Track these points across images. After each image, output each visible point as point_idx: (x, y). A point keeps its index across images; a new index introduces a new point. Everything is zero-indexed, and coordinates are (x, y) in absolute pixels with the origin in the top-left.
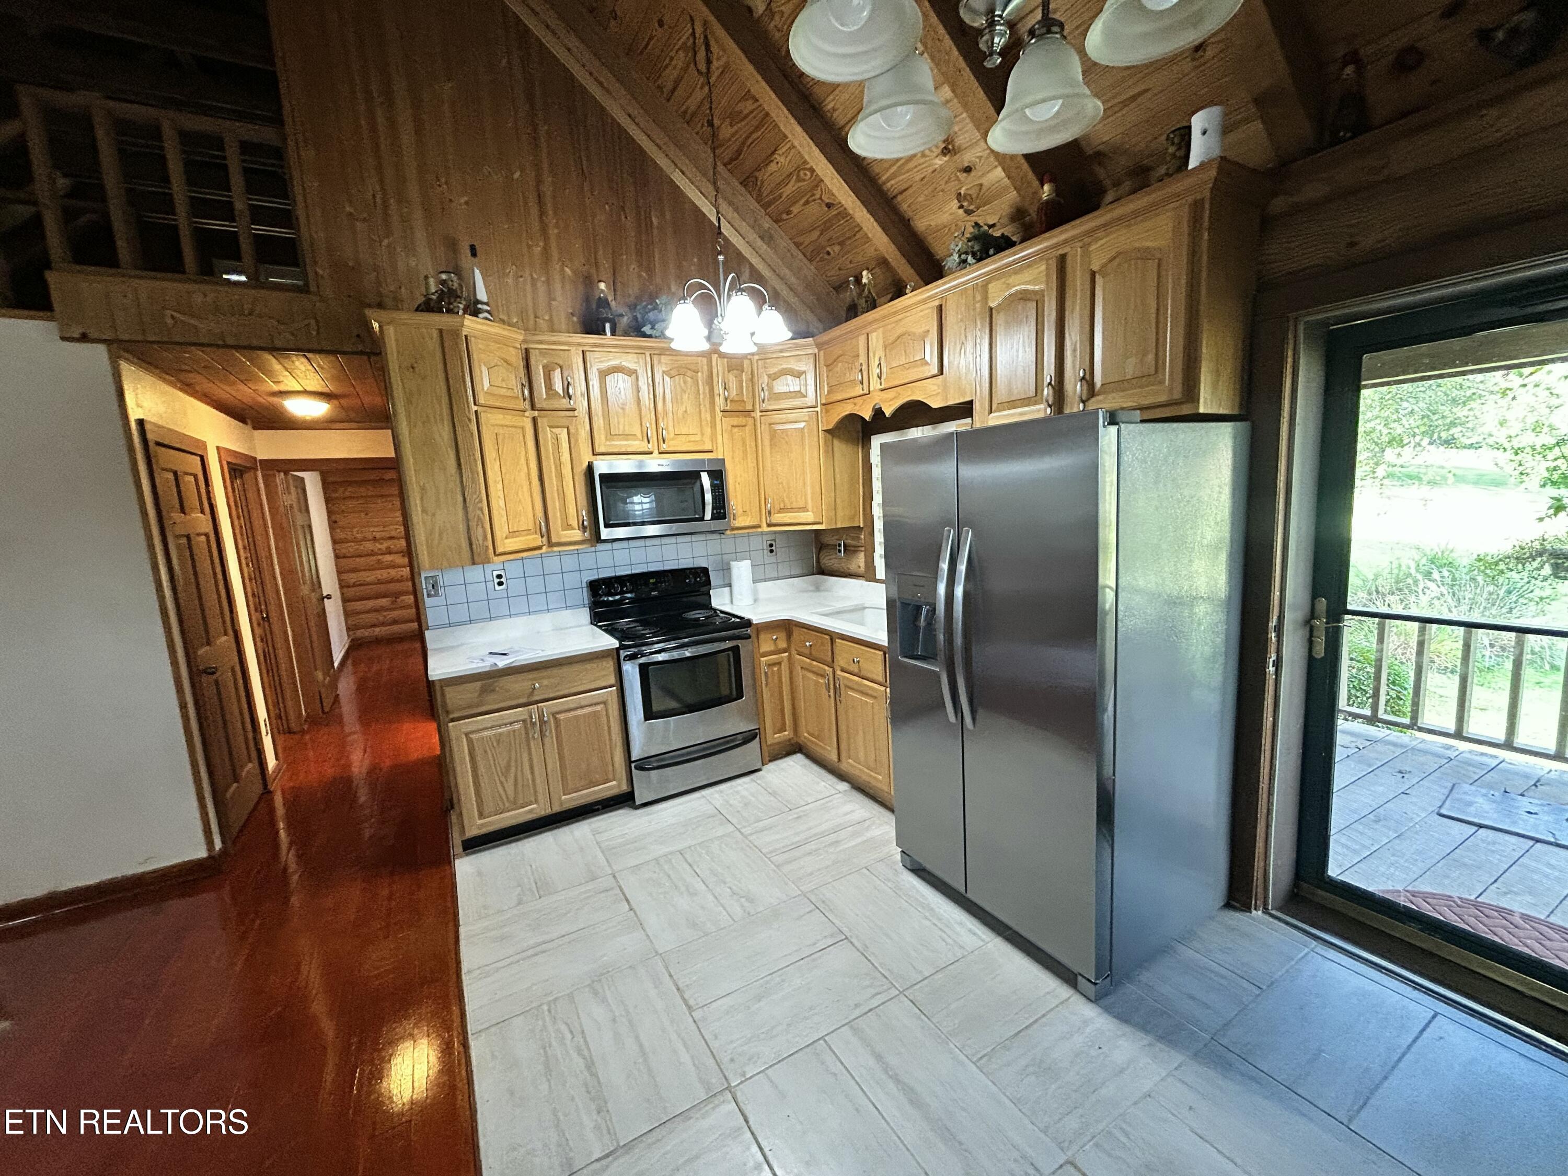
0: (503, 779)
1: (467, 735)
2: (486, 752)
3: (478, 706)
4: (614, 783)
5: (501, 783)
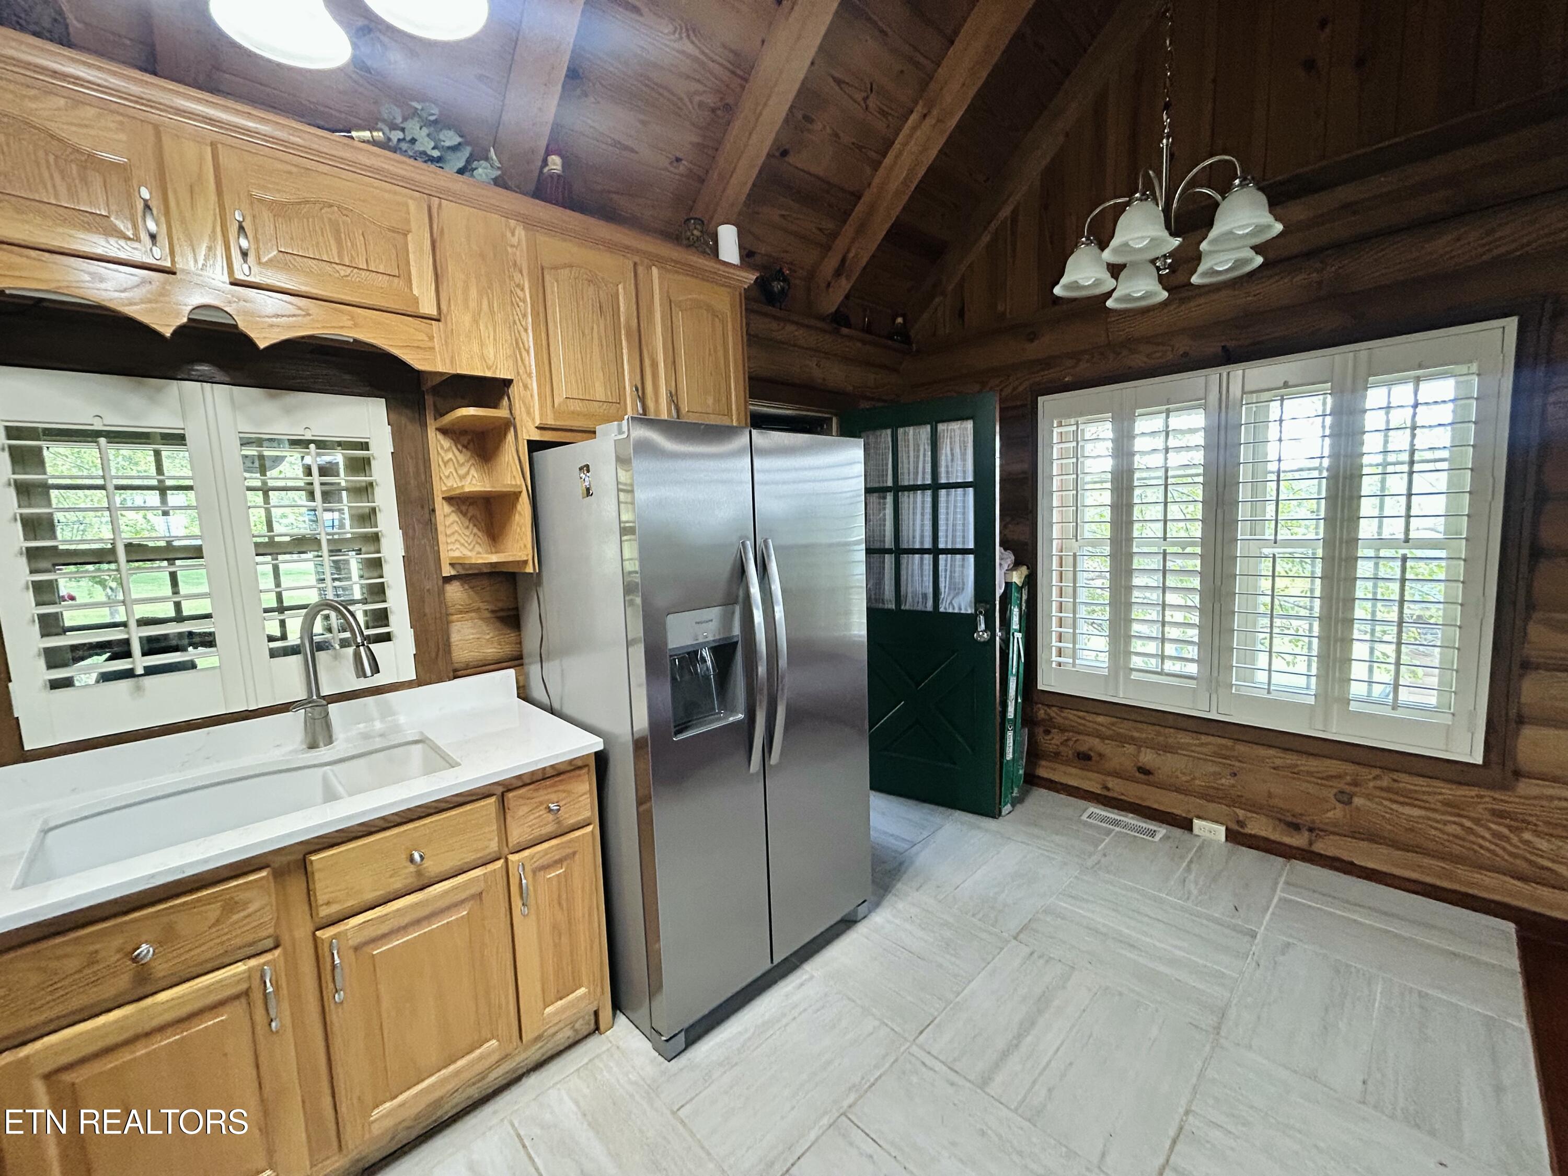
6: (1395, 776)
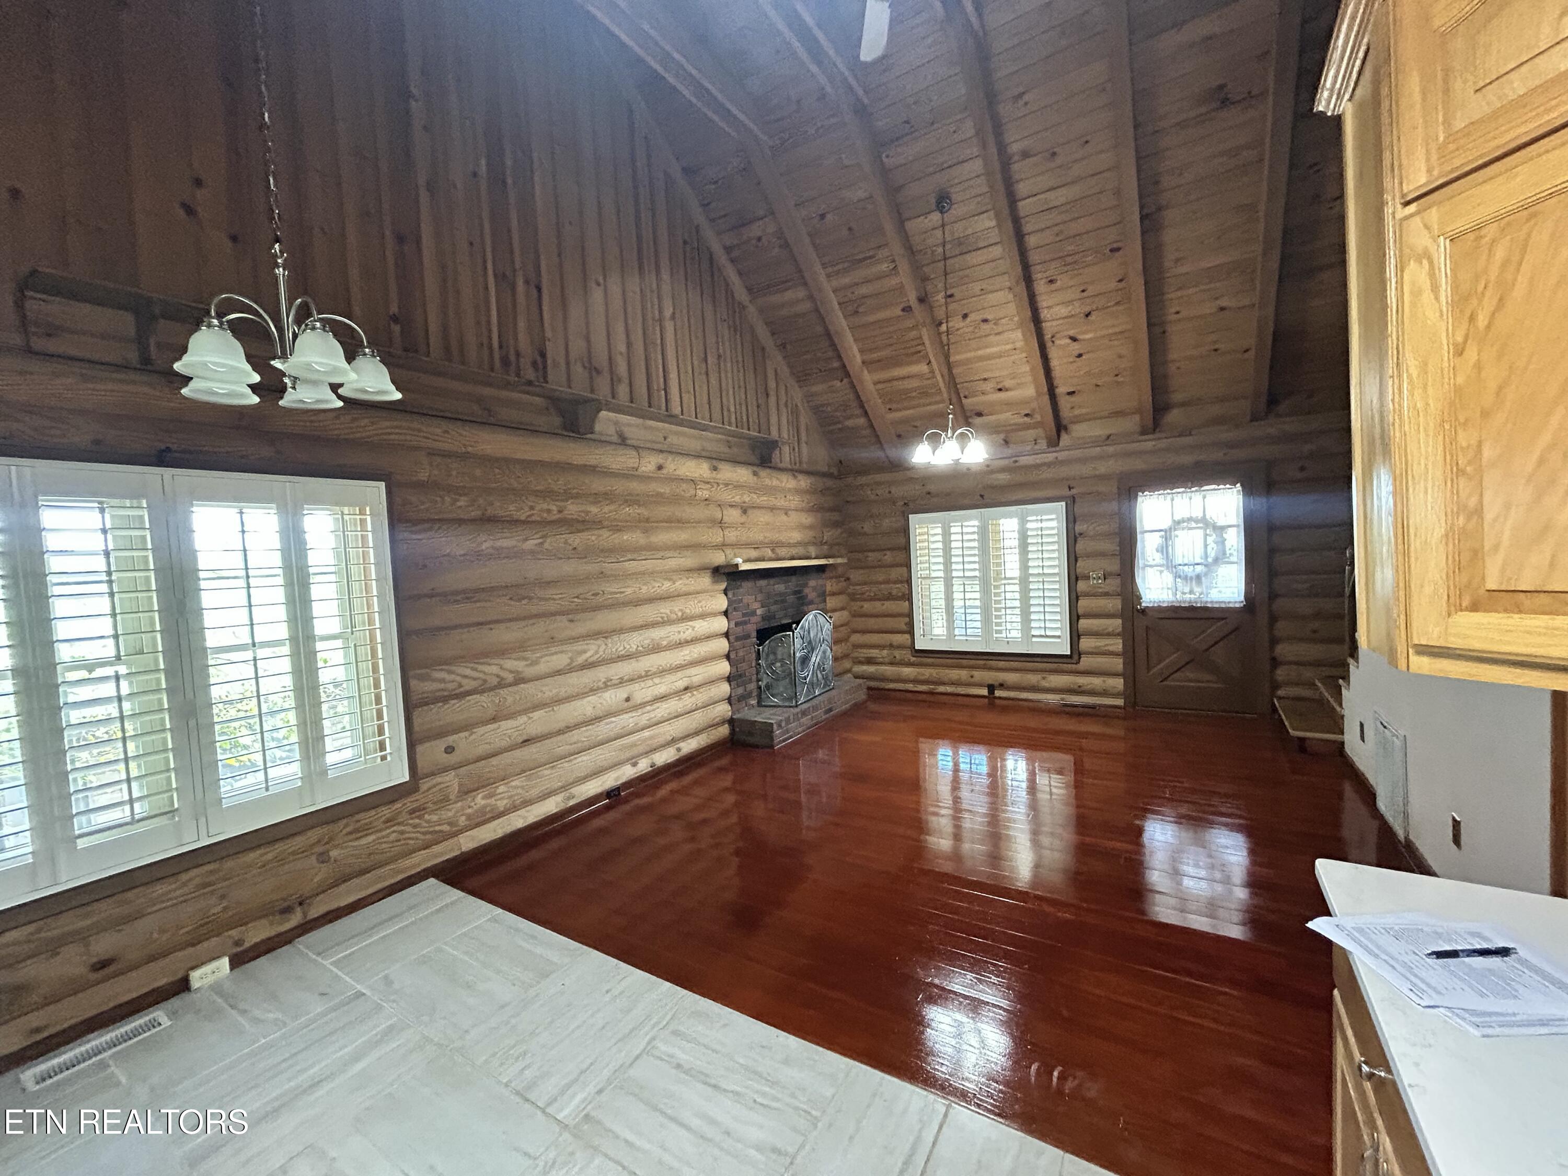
6: (357, 817)
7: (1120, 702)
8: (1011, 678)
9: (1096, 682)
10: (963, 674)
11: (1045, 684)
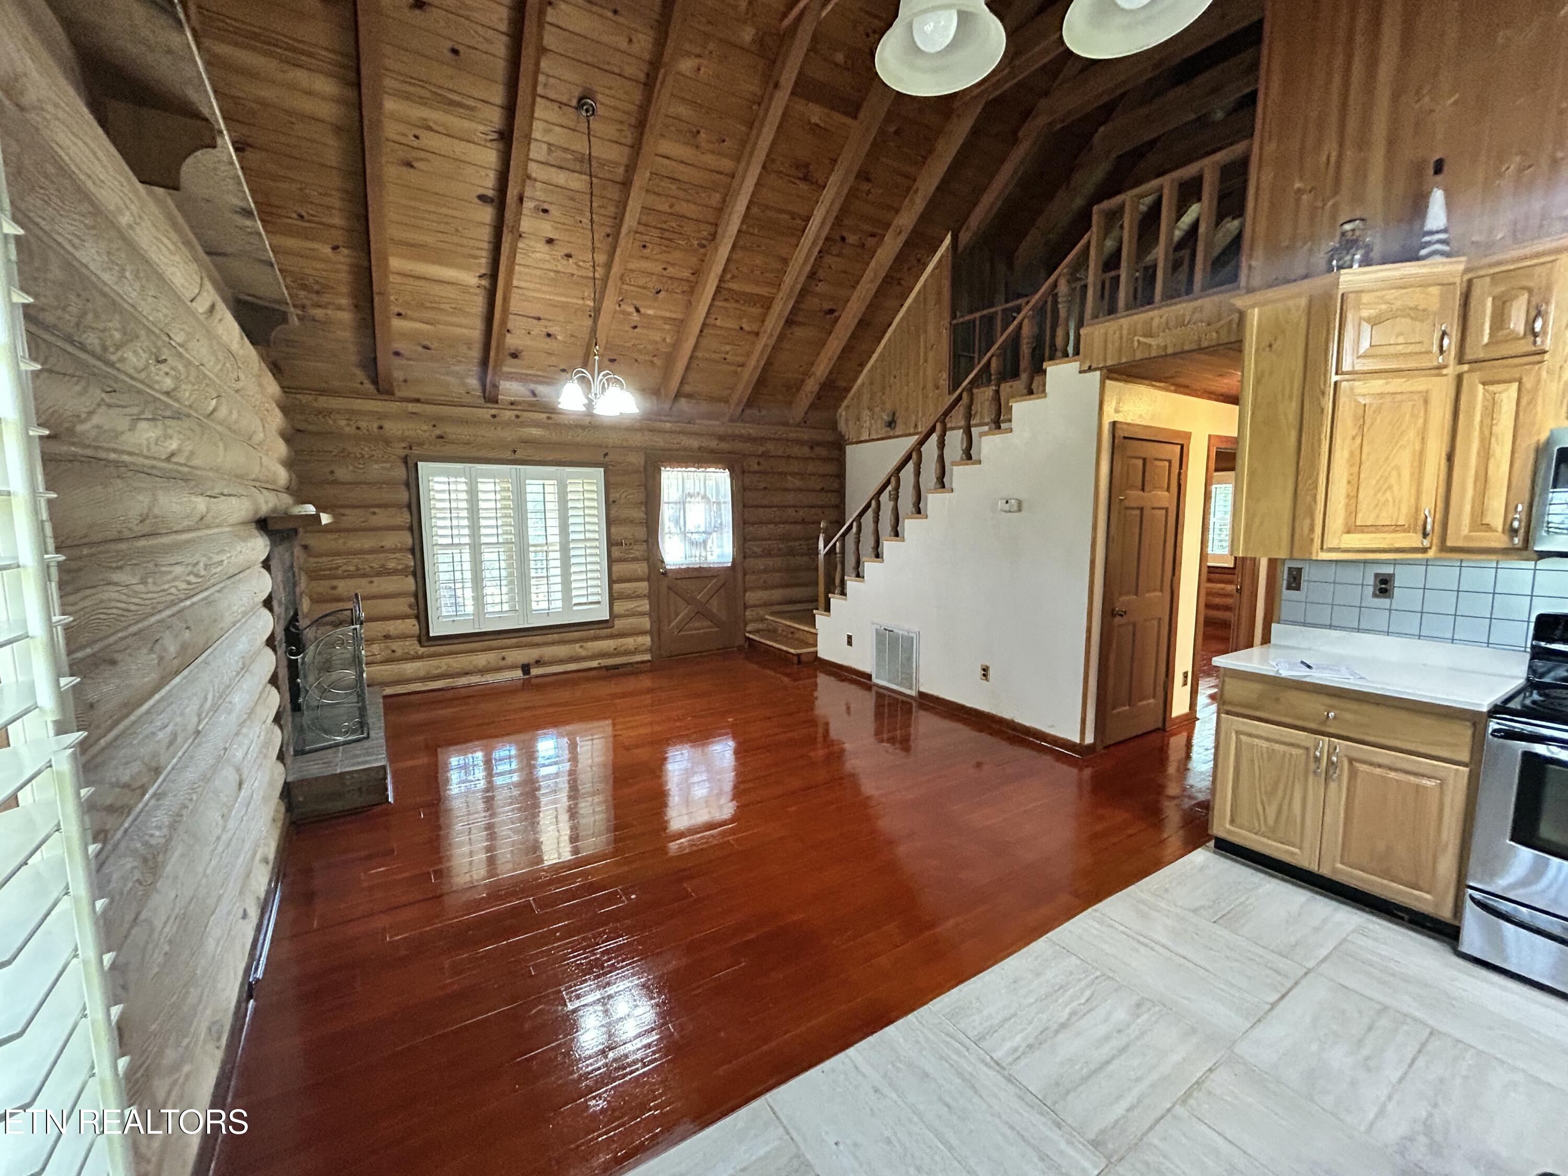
0: (1265, 798)
1: (1238, 733)
2: (1252, 761)
3: (1257, 709)
4: (1428, 896)
5: (1262, 803)
7: (648, 657)
8: (549, 652)
9: (630, 642)
10: (490, 658)
11: (583, 653)
